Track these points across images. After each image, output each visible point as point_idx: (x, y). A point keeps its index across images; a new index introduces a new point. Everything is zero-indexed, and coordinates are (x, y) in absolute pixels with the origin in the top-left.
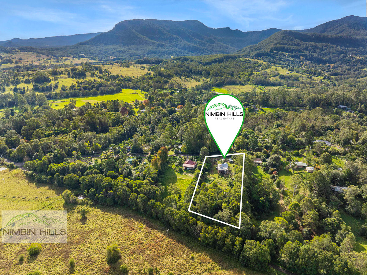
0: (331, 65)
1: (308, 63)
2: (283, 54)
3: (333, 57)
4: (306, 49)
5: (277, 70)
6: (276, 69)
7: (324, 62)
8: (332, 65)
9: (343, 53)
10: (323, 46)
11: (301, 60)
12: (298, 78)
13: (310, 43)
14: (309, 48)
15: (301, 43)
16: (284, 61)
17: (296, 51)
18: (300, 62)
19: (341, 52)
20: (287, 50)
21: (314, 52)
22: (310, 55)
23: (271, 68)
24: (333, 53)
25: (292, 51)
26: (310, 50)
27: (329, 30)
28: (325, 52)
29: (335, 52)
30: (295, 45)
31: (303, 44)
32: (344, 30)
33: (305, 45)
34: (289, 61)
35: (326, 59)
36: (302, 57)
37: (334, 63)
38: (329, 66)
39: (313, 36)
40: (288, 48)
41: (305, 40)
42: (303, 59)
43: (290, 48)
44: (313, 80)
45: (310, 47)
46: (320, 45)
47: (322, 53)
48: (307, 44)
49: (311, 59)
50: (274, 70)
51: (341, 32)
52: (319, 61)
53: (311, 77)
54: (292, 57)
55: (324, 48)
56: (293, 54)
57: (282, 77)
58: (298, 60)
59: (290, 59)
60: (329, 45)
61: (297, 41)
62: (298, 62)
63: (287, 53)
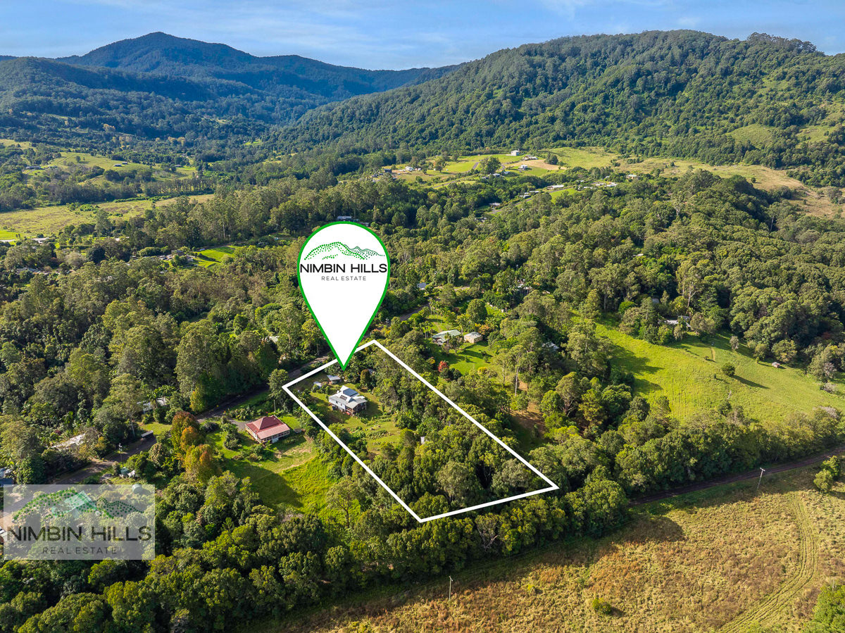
0: (178, 140)
1: (128, 138)
2: (54, 120)
3: (175, 123)
4: (105, 104)
5: (82, 160)
6: (78, 158)
7: (162, 134)
8: (182, 140)
9: (187, 112)
10: (141, 98)
11: (107, 131)
12: (150, 174)
13: (107, 91)
14: (112, 102)
15: (85, 90)
16: (68, 138)
17: (86, 111)
18: (108, 137)
19: (184, 112)
20: (61, 110)
21: (127, 113)
22: (123, 119)
23: (59, 156)
24: (170, 114)
25: (75, 112)
26: (117, 108)
27: (125, 60)
28: (150, 111)
29: (172, 110)
30: (74, 96)
31: (94, 97)
32: (158, 64)
33: (99, 97)
34: (79, 135)
35: (162, 127)
36: (106, 126)
37: (183, 134)
38: (176, 143)
39: (104, 75)
40: (61, 105)
41: (91, 86)
42: (111, 129)
43: (67, 104)
44: (181, 175)
45: (113, 99)
46: (133, 95)
47: (146, 115)
48: (101, 94)
49: (130, 129)
50: (75, 161)
51: (154, 67)
52: (151, 133)
53: (174, 170)
54: (83, 125)
55: (145, 102)
56: (82, 119)
57: (113, 176)
58: (101, 133)
59: (78, 130)
60: (151, 95)
61: (73, 87)
62: (101, 137)
63: (66, 118)
